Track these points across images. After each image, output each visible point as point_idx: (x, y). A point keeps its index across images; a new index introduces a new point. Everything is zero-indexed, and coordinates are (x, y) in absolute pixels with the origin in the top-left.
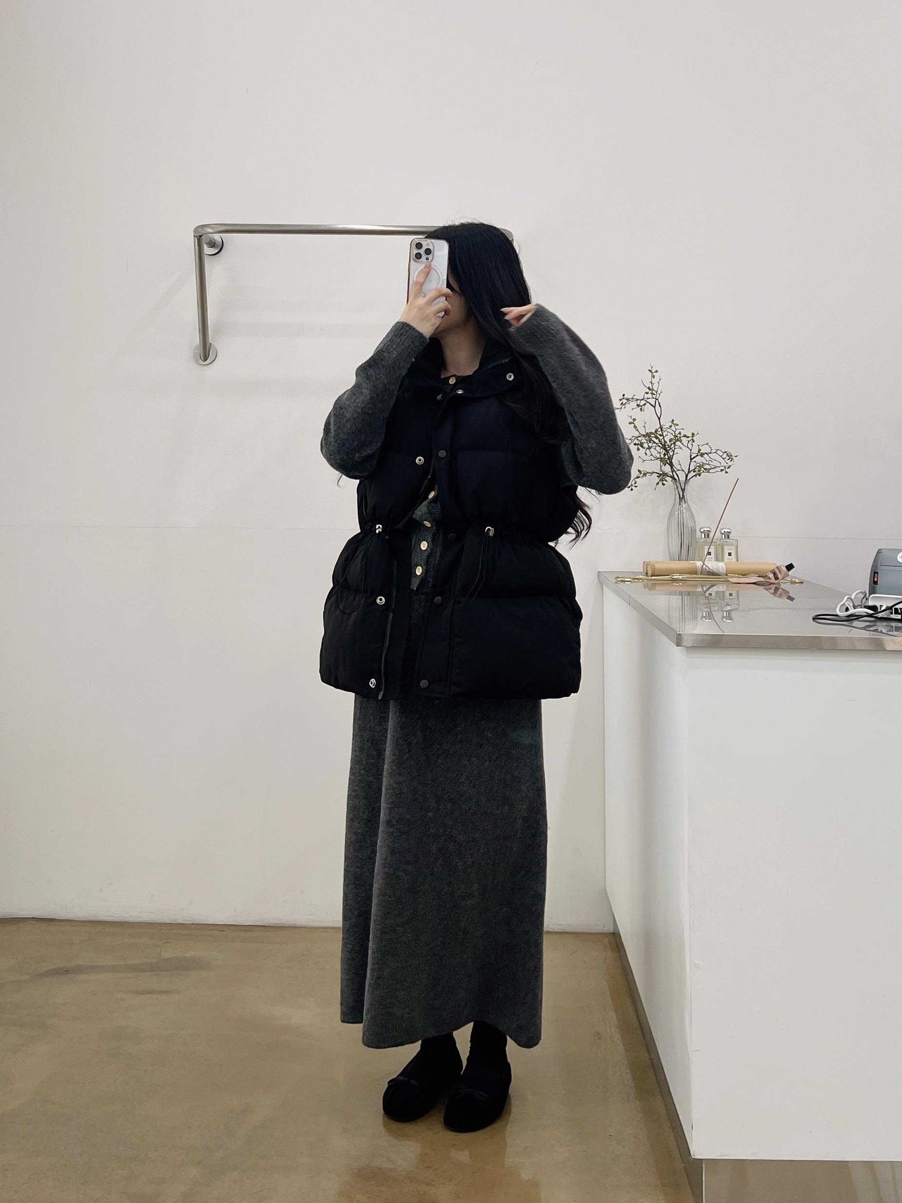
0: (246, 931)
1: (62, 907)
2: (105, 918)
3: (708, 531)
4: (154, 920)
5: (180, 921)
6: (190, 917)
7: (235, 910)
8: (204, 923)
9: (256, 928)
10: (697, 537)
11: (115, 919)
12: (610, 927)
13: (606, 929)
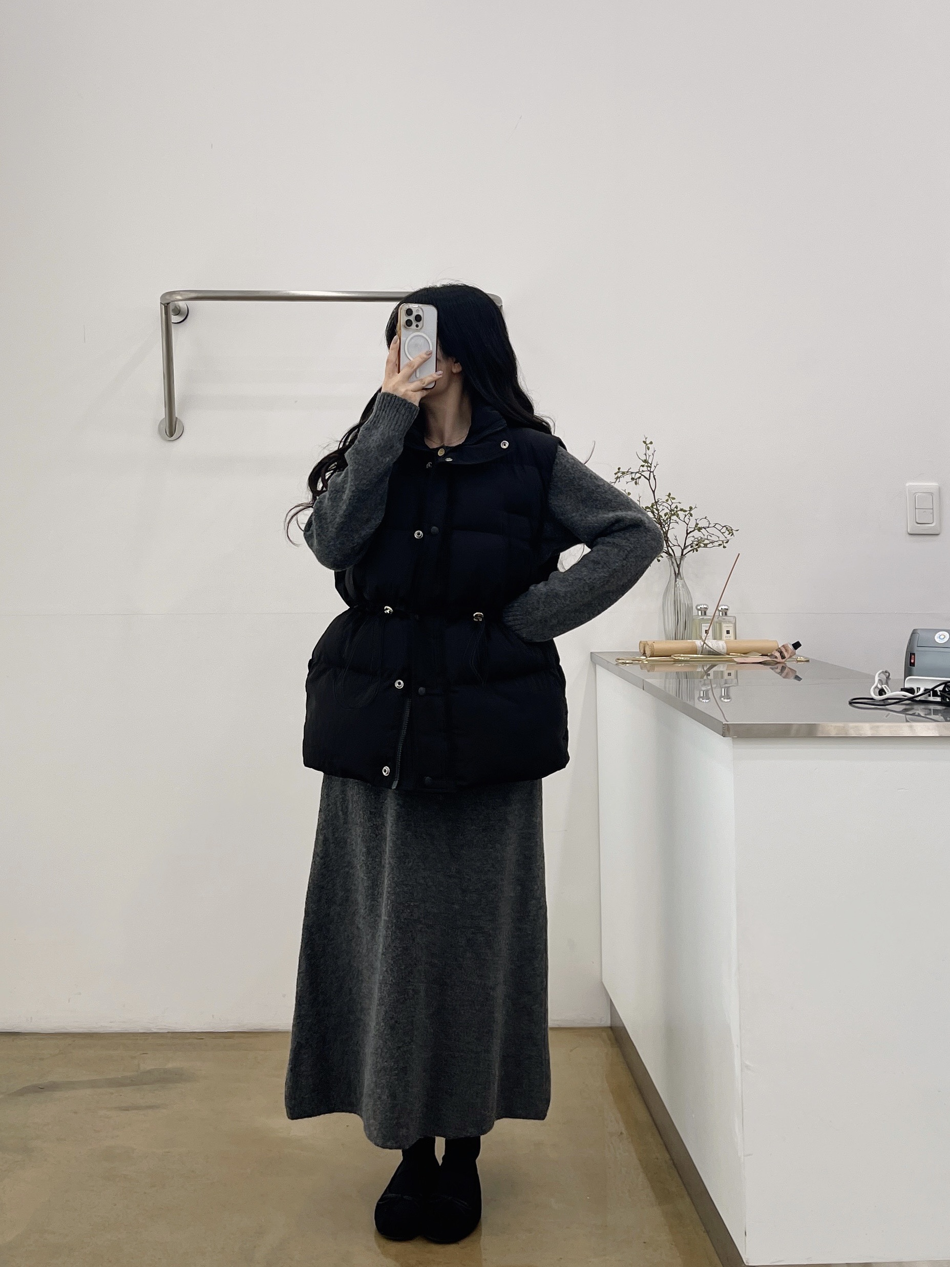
0: (226, 1038)
1: (27, 1020)
3: (704, 608)
4: (127, 1030)
6: (165, 1025)
7: (213, 1016)
8: (180, 1031)
9: (236, 1035)
10: (694, 614)
11: (86, 1031)
12: (607, 1021)
13: (603, 1023)
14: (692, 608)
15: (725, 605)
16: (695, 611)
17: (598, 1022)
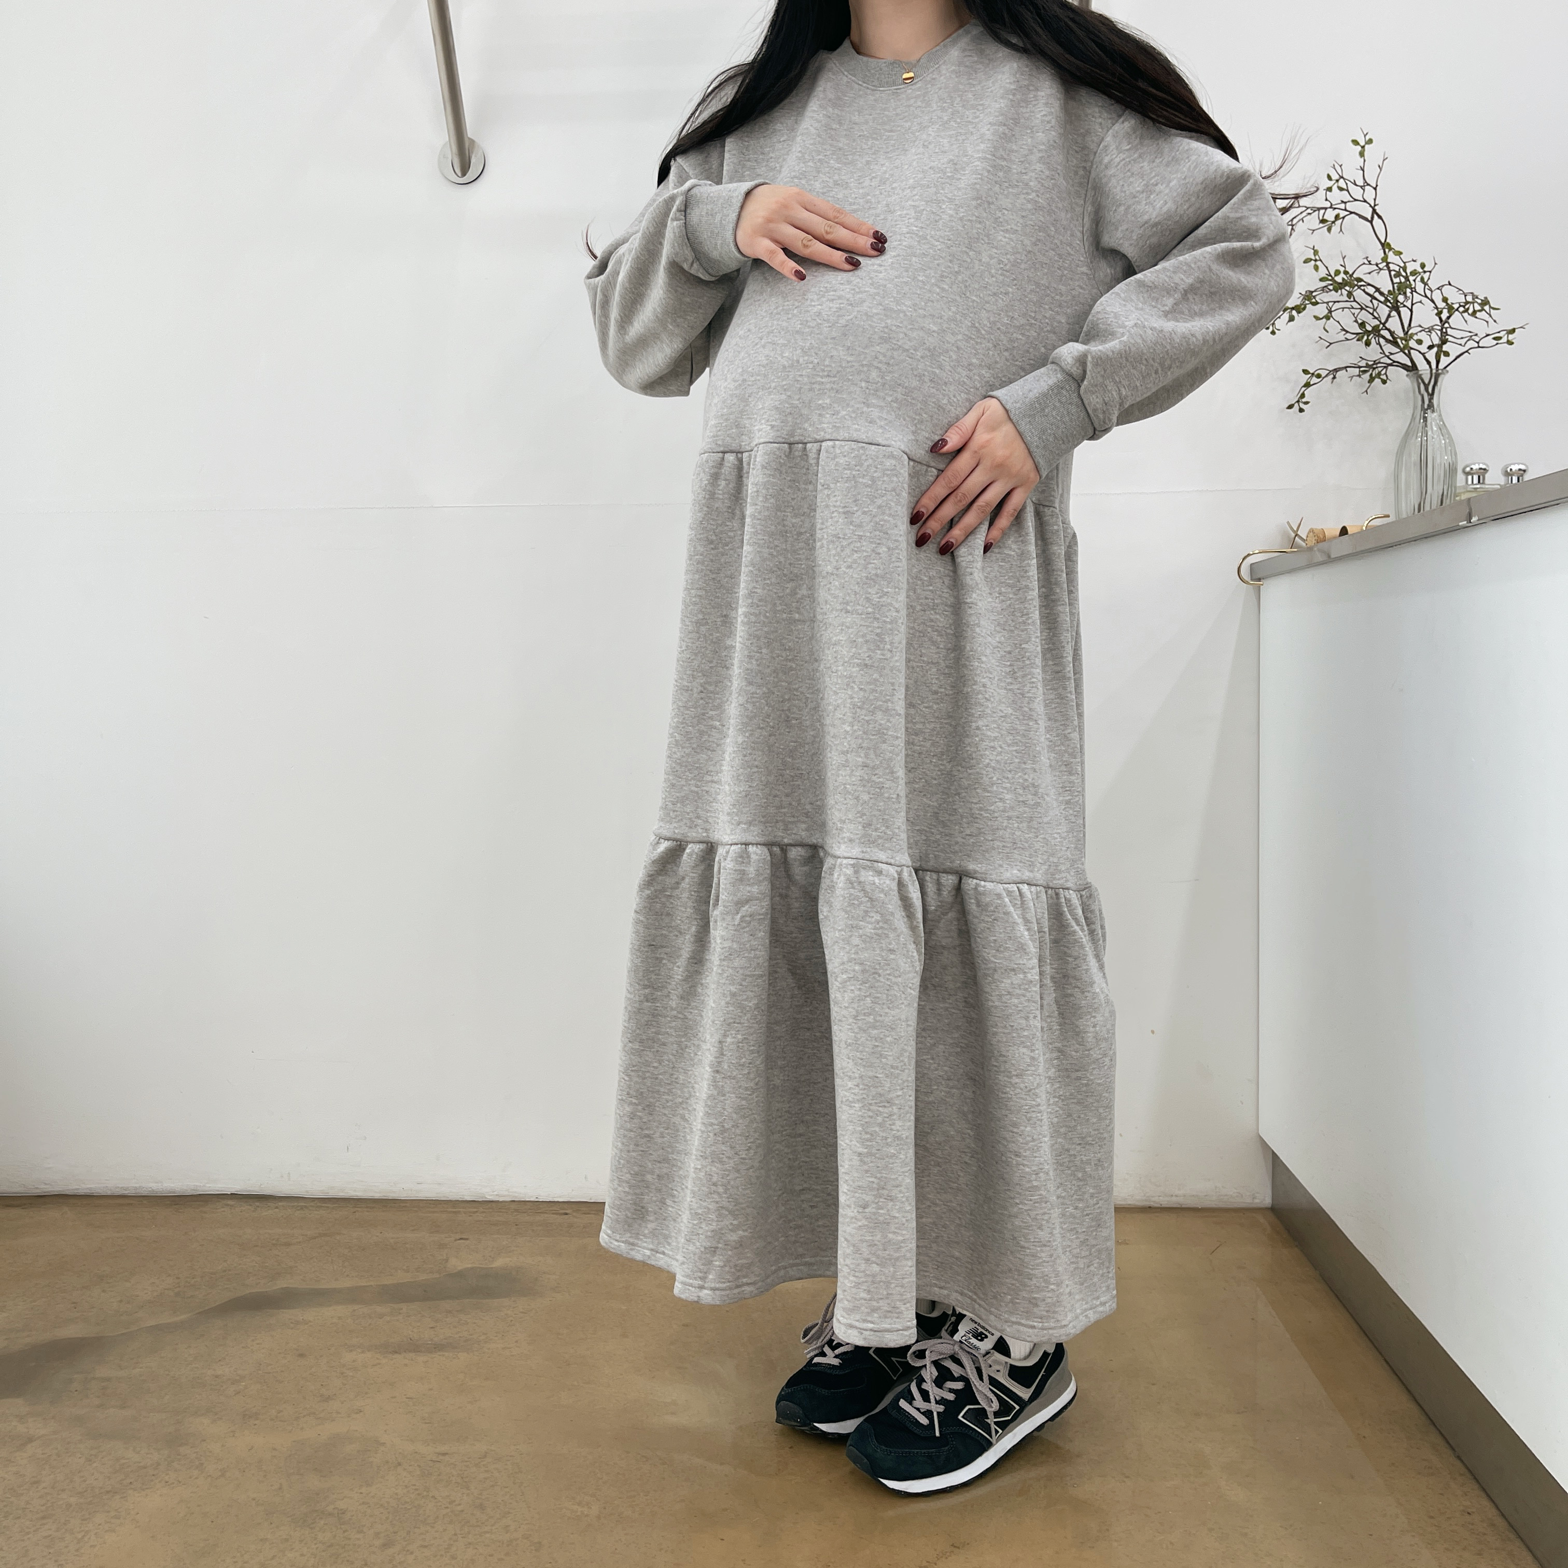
1: (282, 1176)
2: (358, 1194)
3: (1480, 469)
4: (444, 1197)
5: (491, 1198)
6: (507, 1190)
7: (585, 1178)
8: (531, 1199)
11: (377, 1196)
12: (1265, 1198)
13: (1257, 1201)
15: (1518, 464)
17: (1249, 1200)
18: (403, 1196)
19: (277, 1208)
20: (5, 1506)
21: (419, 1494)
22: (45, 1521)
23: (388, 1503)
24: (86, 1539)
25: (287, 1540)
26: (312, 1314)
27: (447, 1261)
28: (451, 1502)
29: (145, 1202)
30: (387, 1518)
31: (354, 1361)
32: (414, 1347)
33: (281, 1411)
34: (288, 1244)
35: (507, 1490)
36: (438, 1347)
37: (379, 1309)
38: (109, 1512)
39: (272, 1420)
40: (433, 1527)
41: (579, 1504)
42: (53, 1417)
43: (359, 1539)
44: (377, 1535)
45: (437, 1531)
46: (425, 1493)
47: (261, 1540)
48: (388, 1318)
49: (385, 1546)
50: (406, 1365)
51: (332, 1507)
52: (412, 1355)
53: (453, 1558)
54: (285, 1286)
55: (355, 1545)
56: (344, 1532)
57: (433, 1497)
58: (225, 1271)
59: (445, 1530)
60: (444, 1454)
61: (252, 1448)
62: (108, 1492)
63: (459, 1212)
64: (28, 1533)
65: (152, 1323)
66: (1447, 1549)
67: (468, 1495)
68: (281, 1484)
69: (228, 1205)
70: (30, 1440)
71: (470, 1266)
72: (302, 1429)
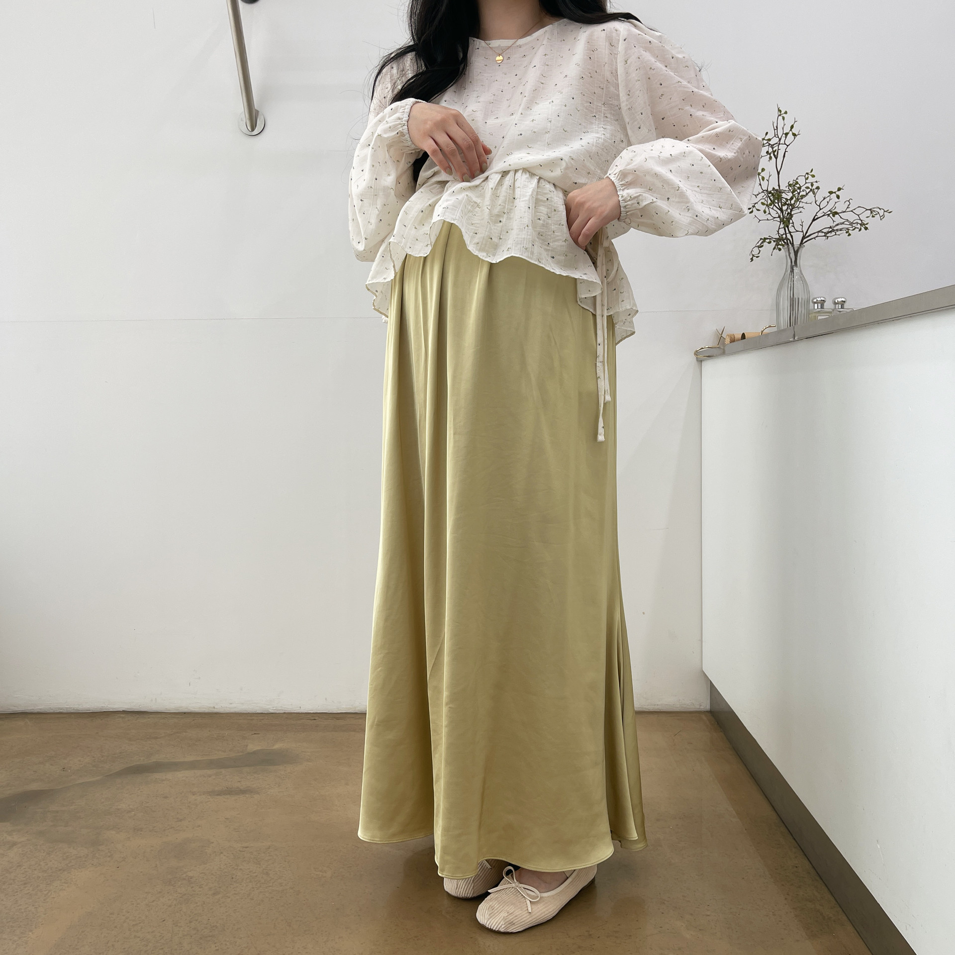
0: (338, 719)
1: (152, 700)
2: (196, 710)
3: (822, 300)
4: (245, 711)
5: (272, 711)
6: (281, 707)
7: (326, 699)
8: (295, 712)
9: (349, 716)
10: (810, 308)
11: (207, 711)
12: (706, 705)
13: (702, 707)
14: (808, 301)
15: (841, 298)
16: (811, 304)
17: (698, 707)
18: (222, 711)
19: (149, 718)
20: (3, 878)
21: (233, 868)
22: (26, 886)
23: (216, 873)
24: (49, 894)
25: (160, 892)
26: (170, 776)
27: (247, 746)
28: (250, 872)
29: (73, 716)
30: (216, 880)
31: (196, 800)
32: (229, 792)
33: (155, 827)
34: (156, 738)
35: (281, 865)
36: (243, 792)
37: (209, 772)
38: (61, 880)
39: (150, 831)
40: (241, 884)
41: (321, 871)
42: (27, 832)
43: (200, 891)
44: (210, 889)
45: (243, 886)
46: (236, 867)
47: (146, 893)
48: (214, 777)
49: (214, 894)
50: (224, 802)
51: (185, 875)
52: (228, 796)
53: (252, 899)
54: (155, 760)
55: (197, 894)
56: (192, 888)
57: (240, 869)
58: (120, 753)
59: (247, 886)
60: (246, 847)
61: (140, 845)
62: (60, 870)
63: (253, 719)
64: (17, 892)
65: (80, 781)
66: (783, 885)
67: (259, 868)
68: (157, 864)
69: (120, 717)
70: (14, 844)
71: (260, 748)
72: (167, 835)
